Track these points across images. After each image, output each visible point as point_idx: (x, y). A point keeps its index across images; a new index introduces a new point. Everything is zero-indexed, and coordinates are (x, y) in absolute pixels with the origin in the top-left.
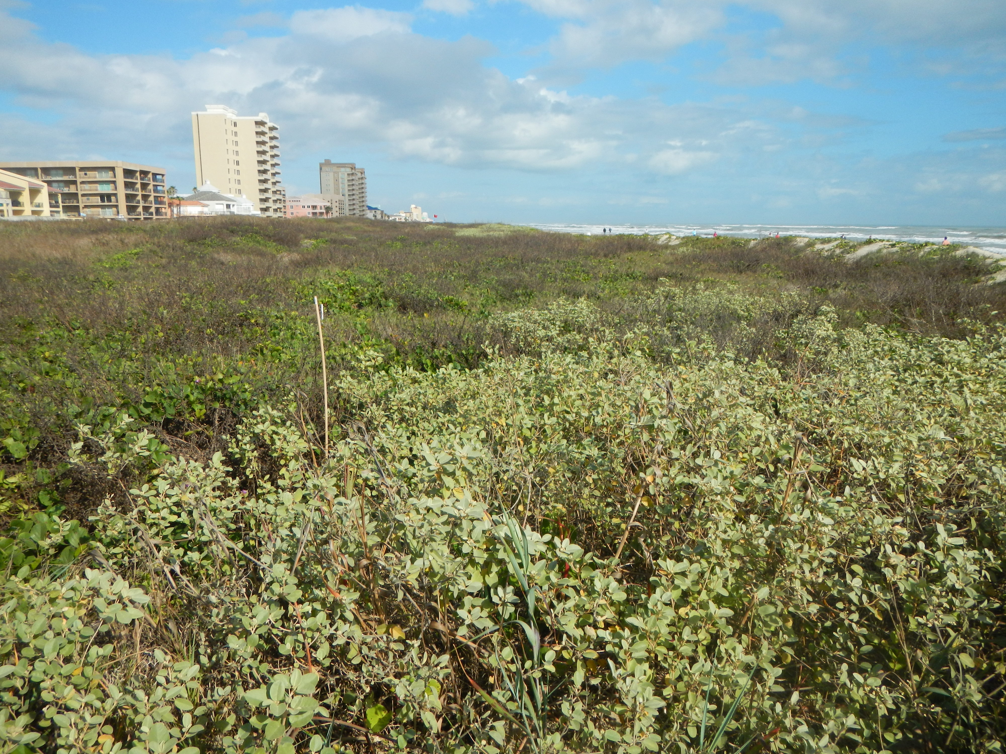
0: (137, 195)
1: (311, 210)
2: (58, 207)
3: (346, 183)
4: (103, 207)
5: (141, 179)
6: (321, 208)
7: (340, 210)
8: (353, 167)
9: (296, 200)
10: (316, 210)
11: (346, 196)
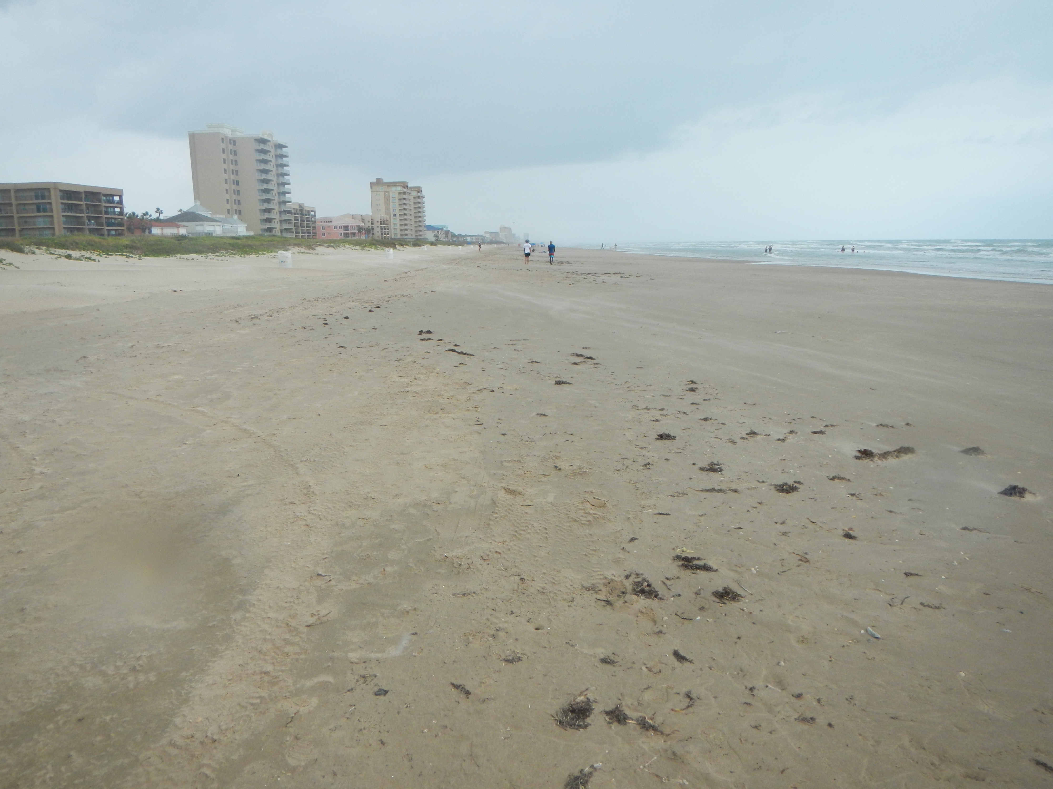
0: (81, 217)
1: (343, 231)
3: (397, 203)
5: (87, 200)
7: (383, 230)
8: (405, 185)
9: (328, 220)
10: (348, 230)
11: (398, 215)
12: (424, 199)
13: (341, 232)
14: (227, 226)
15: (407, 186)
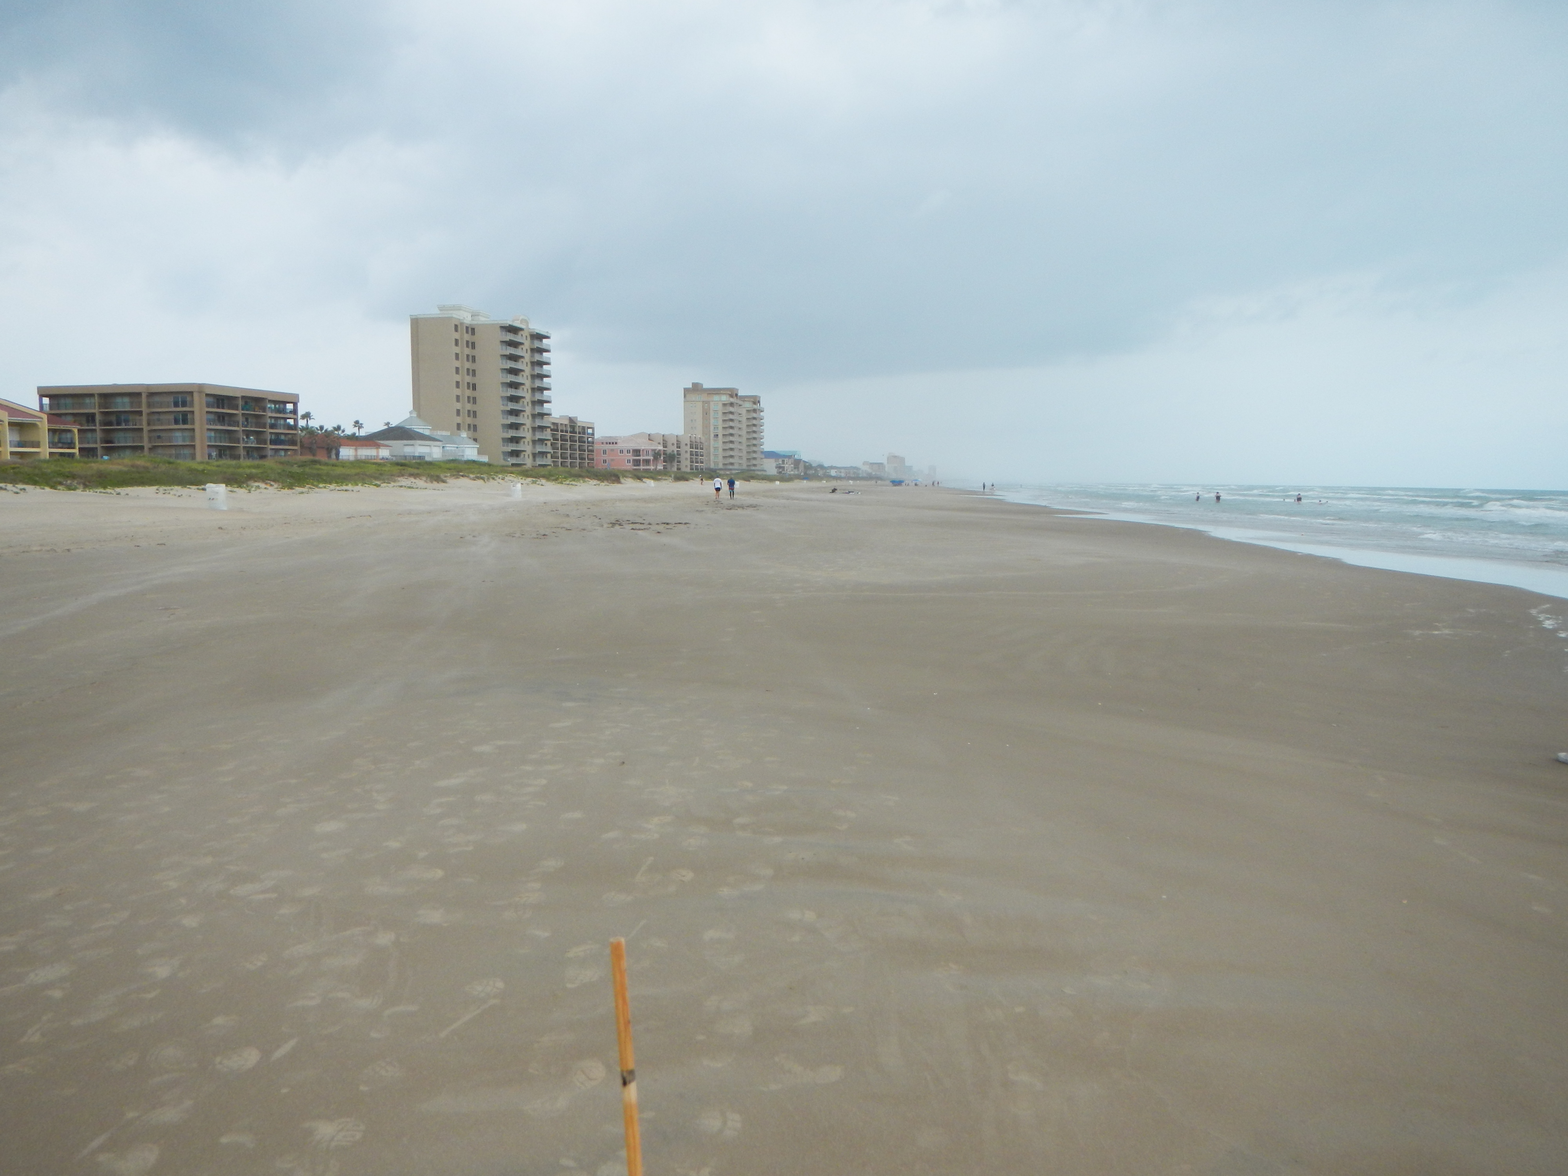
0: (236, 432)
1: (632, 457)
4: (176, 448)
5: (246, 409)
7: (694, 457)
8: (733, 393)
9: (611, 441)
10: (639, 456)
11: (720, 436)
12: (762, 414)
13: (629, 458)
14: (450, 447)
15: (736, 395)
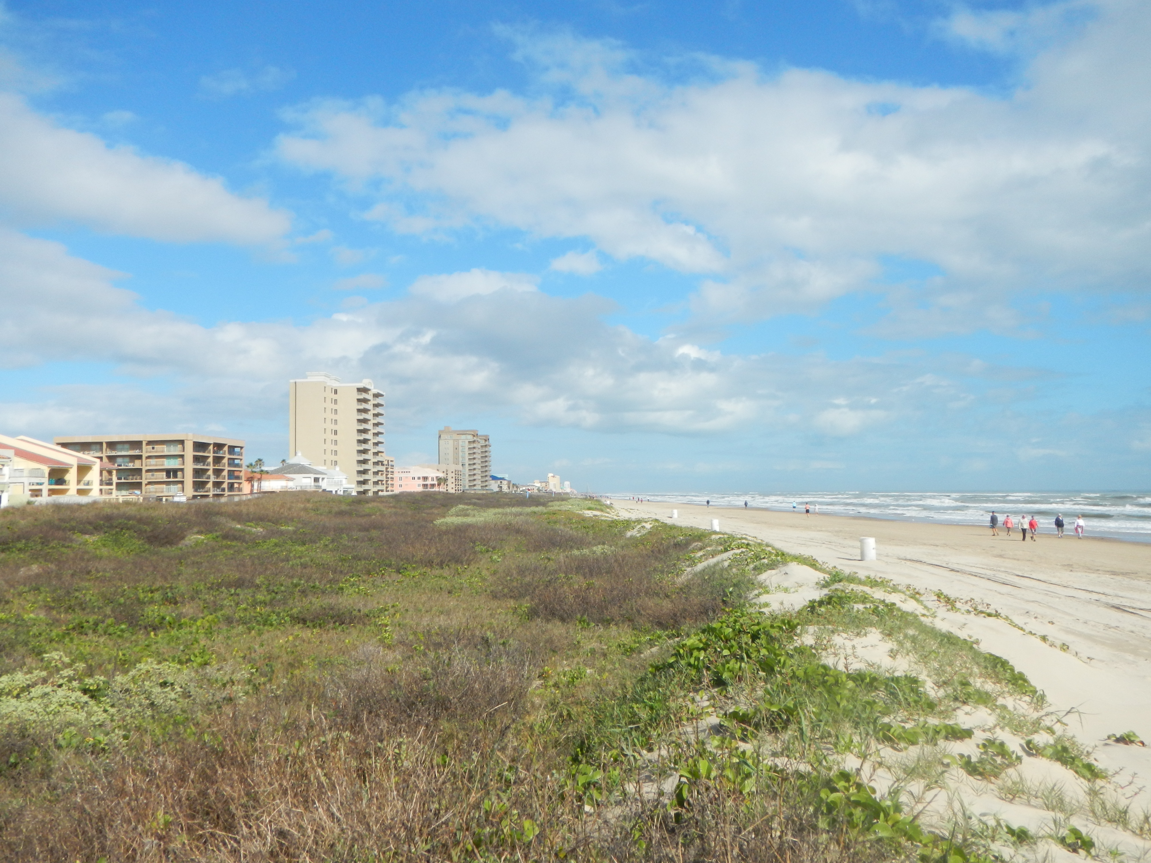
0: (208, 470)
1: (421, 482)
2: (111, 484)
3: (467, 452)
4: (168, 483)
5: (214, 452)
6: (432, 479)
7: (457, 481)
9: (406, 471)
10: (427, 481)
11: (467, 465)
12: (490, 448)
13: (419, 483)
15: (477, 435)
